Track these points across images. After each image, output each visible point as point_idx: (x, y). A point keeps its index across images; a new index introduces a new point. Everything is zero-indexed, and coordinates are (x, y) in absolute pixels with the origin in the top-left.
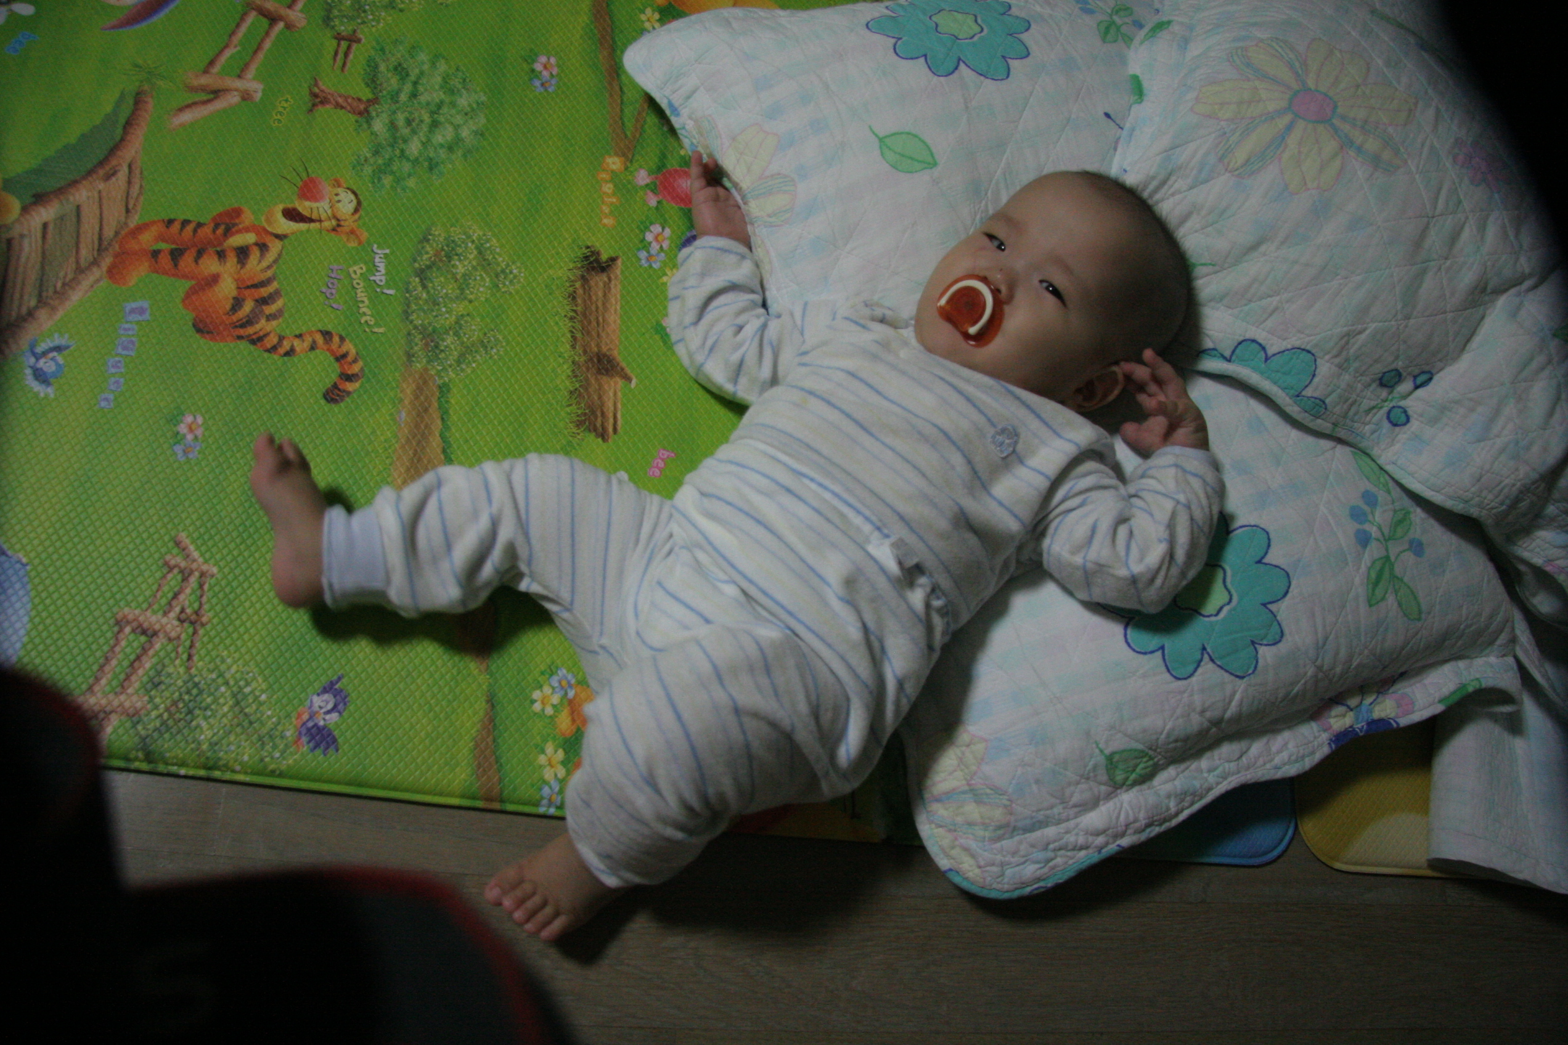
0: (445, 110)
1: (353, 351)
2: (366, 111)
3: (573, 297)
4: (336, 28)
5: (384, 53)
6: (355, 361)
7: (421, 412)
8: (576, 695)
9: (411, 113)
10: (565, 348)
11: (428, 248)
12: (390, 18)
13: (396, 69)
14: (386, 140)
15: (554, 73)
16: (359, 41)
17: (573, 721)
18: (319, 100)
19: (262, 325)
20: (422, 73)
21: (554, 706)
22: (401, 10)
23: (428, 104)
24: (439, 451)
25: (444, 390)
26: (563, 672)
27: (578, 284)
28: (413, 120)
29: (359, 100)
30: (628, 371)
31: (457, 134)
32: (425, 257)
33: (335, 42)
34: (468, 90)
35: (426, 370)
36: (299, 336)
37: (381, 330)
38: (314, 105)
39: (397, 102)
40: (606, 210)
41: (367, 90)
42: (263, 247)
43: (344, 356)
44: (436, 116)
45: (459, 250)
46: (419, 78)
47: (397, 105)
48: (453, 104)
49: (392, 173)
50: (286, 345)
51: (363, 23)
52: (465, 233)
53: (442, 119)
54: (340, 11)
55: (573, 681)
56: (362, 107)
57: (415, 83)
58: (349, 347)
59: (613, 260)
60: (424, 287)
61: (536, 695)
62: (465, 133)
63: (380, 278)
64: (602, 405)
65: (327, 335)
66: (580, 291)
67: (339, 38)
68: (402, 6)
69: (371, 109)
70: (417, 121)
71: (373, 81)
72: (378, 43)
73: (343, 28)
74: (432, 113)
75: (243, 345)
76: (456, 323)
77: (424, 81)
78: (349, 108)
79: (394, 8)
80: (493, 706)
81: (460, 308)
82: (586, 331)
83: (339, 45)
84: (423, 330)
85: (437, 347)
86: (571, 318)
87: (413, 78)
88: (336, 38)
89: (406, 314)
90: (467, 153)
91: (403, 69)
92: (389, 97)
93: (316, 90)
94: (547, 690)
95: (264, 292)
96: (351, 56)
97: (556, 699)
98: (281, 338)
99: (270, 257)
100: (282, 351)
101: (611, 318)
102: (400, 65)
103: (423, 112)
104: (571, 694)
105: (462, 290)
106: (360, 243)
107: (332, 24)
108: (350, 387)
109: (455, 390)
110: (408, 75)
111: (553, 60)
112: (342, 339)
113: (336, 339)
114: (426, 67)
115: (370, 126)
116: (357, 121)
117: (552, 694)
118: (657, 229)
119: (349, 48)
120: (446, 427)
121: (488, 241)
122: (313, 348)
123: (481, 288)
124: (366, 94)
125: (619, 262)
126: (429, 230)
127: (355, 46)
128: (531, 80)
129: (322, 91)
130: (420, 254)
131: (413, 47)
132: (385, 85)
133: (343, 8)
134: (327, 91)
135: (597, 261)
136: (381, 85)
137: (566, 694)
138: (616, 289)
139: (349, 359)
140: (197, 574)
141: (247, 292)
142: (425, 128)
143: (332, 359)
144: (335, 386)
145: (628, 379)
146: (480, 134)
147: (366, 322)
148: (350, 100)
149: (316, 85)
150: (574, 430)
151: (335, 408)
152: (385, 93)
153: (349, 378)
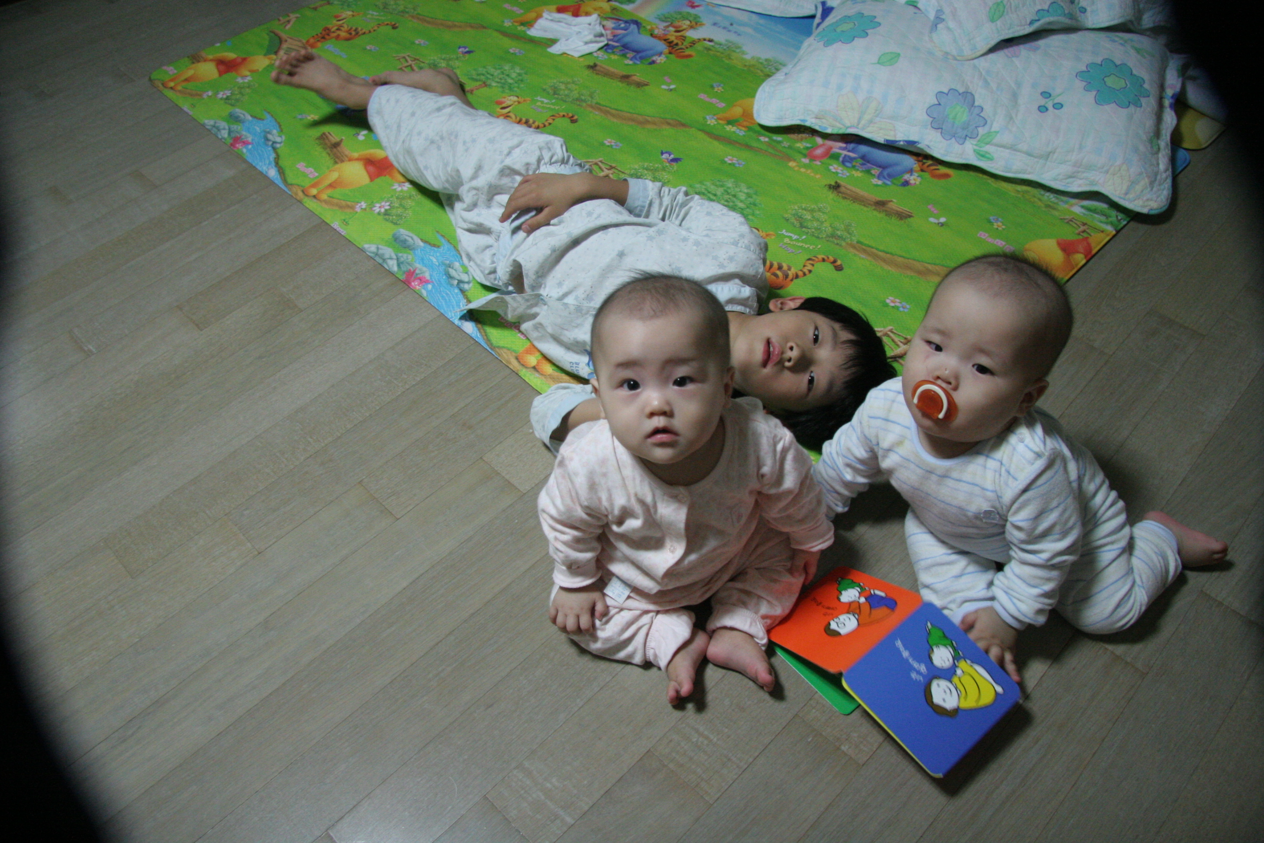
0: (729, 191)
1: (823, 256)
3: (844, 198)
6: (828, 258)
7: (865, 251)
10: (865, 209)
11: (792, 221)
15: (736, 160)
19: (791, 272)
22: (668, 182)
23: (723, 194)
24: (885, 255)
25: (859, 242)
27: (840, 194)
30: (888, 200)
31: (744, 193)
32: (795, 223)
34: (724, 182)
35: (847, 244)
36: (804, 266)
37: (820, 246)
40: (812, 174)
43: (823, 259)
45: (800, 214)
48: (729, 188)
49: (748, 215)
50: (806, 271)
52: (793, 210)
57: (709, 192)
58: (820, 257)
59: (836, 182)
60: (809, 228)
62: (746, 191)
63: (795, 237)
64: (897, 211)
65: (809, 259)
66: (844, 195)
74: (728, 194)
75: (795, 281)
76: (832, 228)
81: (827, 224)
82: (863, 201)
84: (827, 236)
85: (839, 237)
86: (854, 202)
89: (818, 237)
90: (756, 194)
95: (776, 266)
98: (801, 271)
100: (807, 273)
101: (861, 194)
105: (818, 221)
106: (774, 235)
108: (839, 263)
109: (862, 241)
111: (729, 157)
113: (814, 258)
114: (704, 187)
118: (831, 168)
120: (877, 249)
121: (802, 207)
122: (813, 265)
123: (823, 217)
125: (839, 181)
126: (783, 218)
128: (734, 166)
130: (793, 224)
135: (834, 187)
138: (849, 187)
139: (826, 258)
141: (772, 270)
142: (734, 199)
143: (822, 263)
144: (835, 267)
145: (891, 201)
146: (749, 188)
147: (813, 248)
150: (903, 221)
151: (844, 270)
153: (834, 262)
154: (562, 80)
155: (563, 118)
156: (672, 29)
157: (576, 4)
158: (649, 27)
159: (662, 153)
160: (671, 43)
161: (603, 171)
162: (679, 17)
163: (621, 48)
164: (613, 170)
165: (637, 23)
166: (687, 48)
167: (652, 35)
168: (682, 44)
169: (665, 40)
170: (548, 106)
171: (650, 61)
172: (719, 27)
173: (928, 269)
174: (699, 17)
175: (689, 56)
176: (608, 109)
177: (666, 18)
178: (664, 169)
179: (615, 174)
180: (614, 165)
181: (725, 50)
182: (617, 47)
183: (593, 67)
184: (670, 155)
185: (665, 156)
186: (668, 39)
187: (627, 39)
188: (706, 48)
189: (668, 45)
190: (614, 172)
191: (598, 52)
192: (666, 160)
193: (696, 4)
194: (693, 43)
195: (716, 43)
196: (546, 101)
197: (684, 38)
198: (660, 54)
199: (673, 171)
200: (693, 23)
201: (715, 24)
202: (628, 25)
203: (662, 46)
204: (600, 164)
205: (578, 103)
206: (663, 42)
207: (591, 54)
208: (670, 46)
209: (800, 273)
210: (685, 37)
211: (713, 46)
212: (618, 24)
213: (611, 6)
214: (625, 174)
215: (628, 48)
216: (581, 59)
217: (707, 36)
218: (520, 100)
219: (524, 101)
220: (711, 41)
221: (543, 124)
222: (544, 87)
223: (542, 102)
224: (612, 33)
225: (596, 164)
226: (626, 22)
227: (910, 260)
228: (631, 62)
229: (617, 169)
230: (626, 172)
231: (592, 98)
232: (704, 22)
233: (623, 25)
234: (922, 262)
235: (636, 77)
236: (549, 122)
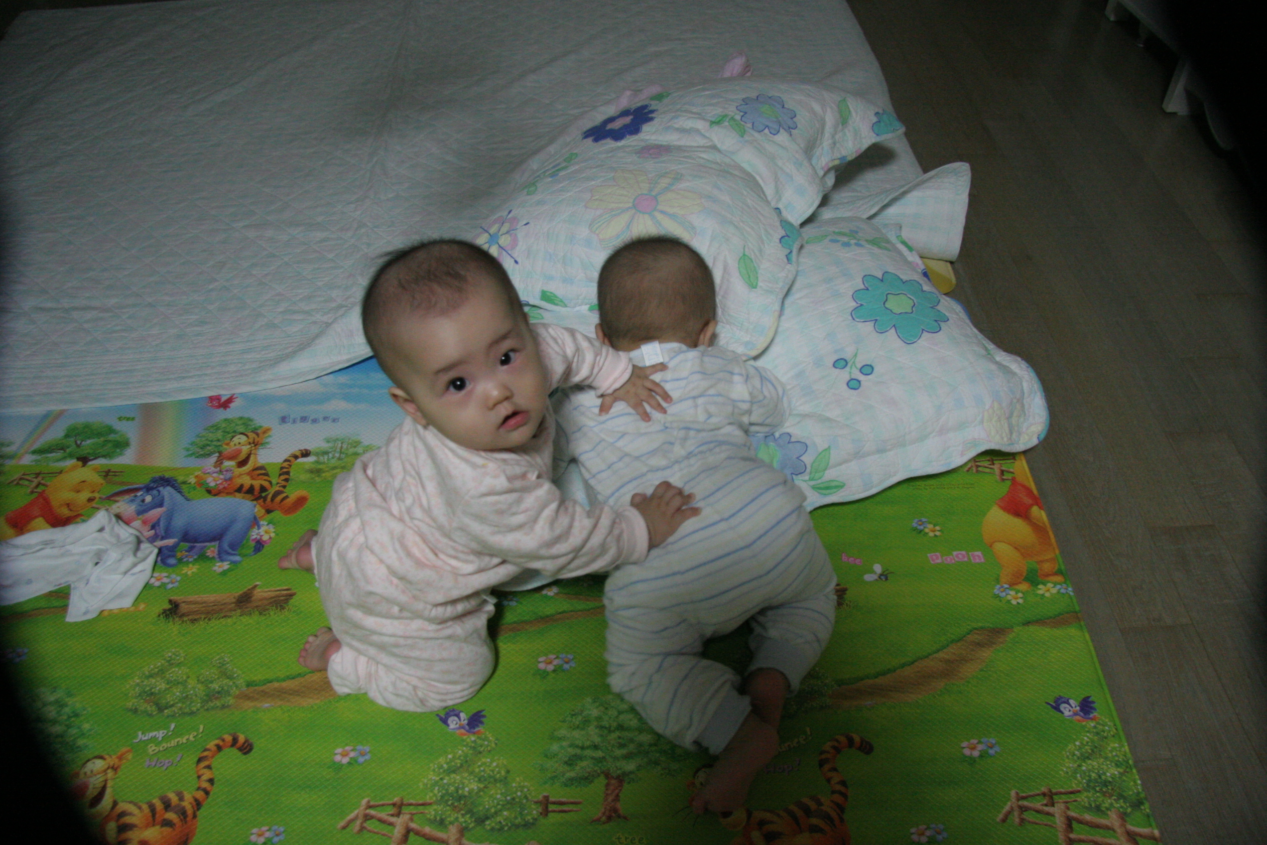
0: (605, 723)
2: (618, 777)
4: (536, 816)
5: (556, 777)
6: (837, 741)
7: (861, 693)
8: (1005, 583)
9: (613, 746)
12: (518, 779)
13: (570, 765)
14: (642, 759)
15: (554, 657)
16: (546, 798)
17: (1020, 583)
18: (613, 814)
19: (827, 807)
20: (571, 746)
21: (1016, 593)
22: (508, 772)
23: (602, 736)
25: (840, 683)
26: (996, 591)
28: (619, 743)
29: (607, 785)
33: (551, 815)
34: (582, 711)
35: (829, 696)
36: (829, 780)
37: (808, 729)
38: (619, 816)
39: (604, 758)
41: (596, 781)
42: (762, 823)
43: (834, 748)
44: (612, 729)
46: (577, 746)
47: (607, 757)
48: (599, 719)
50: (838, 787)
51: (526, 797)
53: (615, 724)
54: (516, 818)
55: (998, 586)
56: (613, 781)
58: (827, 747)
61: (1014, 602)
65: (821, 764)
67: (545, 812)
68: (503, 773)
69: (614, 775)
70: (621, 741)
71: (586, 778)
72: (545, 783)
73: (535, 812)
74: (610, 731)
75: (847, 817)
77: (578, 742)
78: (617, 791)
79: (506, 778)
80: (1029, 622)
83: (554, 811)
85: (809, 693)
87: (578, 751)
88: (546, 815)
91: (570, 759)
92: (600, 765)
93: (604, 818)
94: (1009, 597)
95: (799, 813)
96: (564, 800)
97: (1012, 593)
98: (833, 792)
99: (768, 816)
100: (843, 789)
102: (566, 763)
103: (609, 738)
104: (1006, 586)
107: (531, 821)
108: (857, 739)
110: (575, 755)
111: (541, 660)
112: (822, 752)
113: (823, 756)
114: (564, 744)
115: (631, 772)
116: (629, 783)
117: (1010, 595)
119: (554, 803)
120: (867, 677)
122: (834, 769)
124: (601, 782)
127: (552, 799)
128: (563, 670)
129: (604, 814)
131: (546, 756)
132: (588, 770)
133: (513, 816)
134: (603, 810)
136: (589, 773)
137: (1007, 588)
139: (836, 744)
140: (1020, 803)
141: (803, 826)
143: (840, 755)
144: (860, 748)
147: (804, 740)
148: (609, 792)
149: (598, 820)
150: (845, 606)
152: (596, 768)
153: (851, 742)
154: (146, 670)
155: (222, 753)
156: (228, 464)
157: (35, 495)
158: (193, 480)
159: (444, 721)
160: (251, 490)
161: (391, 824)
162: (219, 434)
163: (185, 545)
164: (405, 810)
165: (166, 481)
166: (284, 487)
167: (209, 491)
168: (270, 482)
169: (240, 489)
170: (173, 743)
171: (253, 544)
172: (294, 421)
173: (948, 661)
174: (250, 420)
175: (301, 501)
176: (276, 685)
177: (203, 448)
178: (477, 752)
179: (415, 817)
180: (396, 799)
181: (339, 459)
182: (176, 546)
183: (173, 610)
184: (458, 716)
185: (453, 722)
186: (242, 486)
187: (179, 522)
188: (311, 471)
189: (249, 496)
190: (412, 814)
191: (155, 575)
192: (463, 731)
193: (223, 399)
194: (285, 472)
195: (317, 454)
196: (160, 734)
197: (261, 471)
198: (255, 522)
199: (493, 745)
200: (252, 435)
201: (284, 420)
202: (155, 492)
203: (246, 507)
204: (372, 812)
205: (218, 703)
206: (237, 494)
207: (147, 586)
208: (256, 499)
209: (837, 798)
210: (262, 468)
211: (317, 462)
212: (138, 500)
213: (96, 470)
214: (430, 804)
215: (196, 540)
216: (142, 606)
217: (295, 449)
218: (111, 761)
219: (120, 758)
220: (306, 454)
221: (199, 789)
222: (129, 704)
223: (153, 740)
224: (145, 522)
225: (367, 817)
226: (148, 489)
227: (916, 663)
228: (226, 565)
229: (411, 805)
230: (428, 799)
231: (230, 677)
232: (265, 425)
233: (148, 499)
234: (930, 654)
235: (258, 590)
236: (205, 778)
